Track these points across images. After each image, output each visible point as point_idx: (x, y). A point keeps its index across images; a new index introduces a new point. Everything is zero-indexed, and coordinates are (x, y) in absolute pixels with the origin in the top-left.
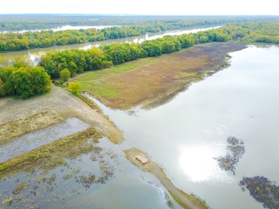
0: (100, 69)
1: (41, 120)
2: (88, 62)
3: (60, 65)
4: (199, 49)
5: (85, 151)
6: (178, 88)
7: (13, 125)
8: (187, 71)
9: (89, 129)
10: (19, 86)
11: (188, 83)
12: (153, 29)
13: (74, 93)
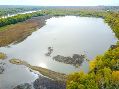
4: (34, 19)
8: (29, 28)
11: (31, 32)
12: (11, 12)
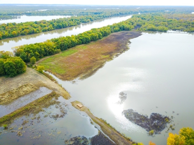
0: (53, 54)
1: (25, 89)
2: (46, 51)
3: (29, 55)
5: (52, 104)
6: (99, 66)
7: (11, 93)
8: (103, 54)
9: (53, 93)
11: (105, 62)
13: (41, 72)
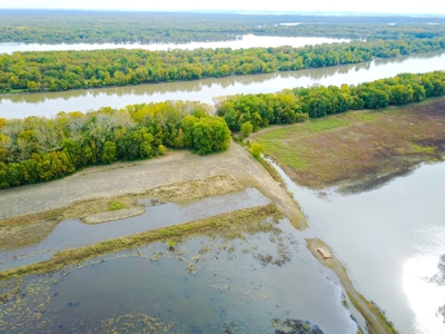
0: (290, 123)
1: (219, 184)
2: (276, 113)
3: (242, 116)
5: (264, 229)
6: (398, 170)
7: (194, 185)
8: (416, 142)
9: (270, 206)
10: (199, 140)
11: (416, 163)
12: (385, 52)
13: (256, 156)
